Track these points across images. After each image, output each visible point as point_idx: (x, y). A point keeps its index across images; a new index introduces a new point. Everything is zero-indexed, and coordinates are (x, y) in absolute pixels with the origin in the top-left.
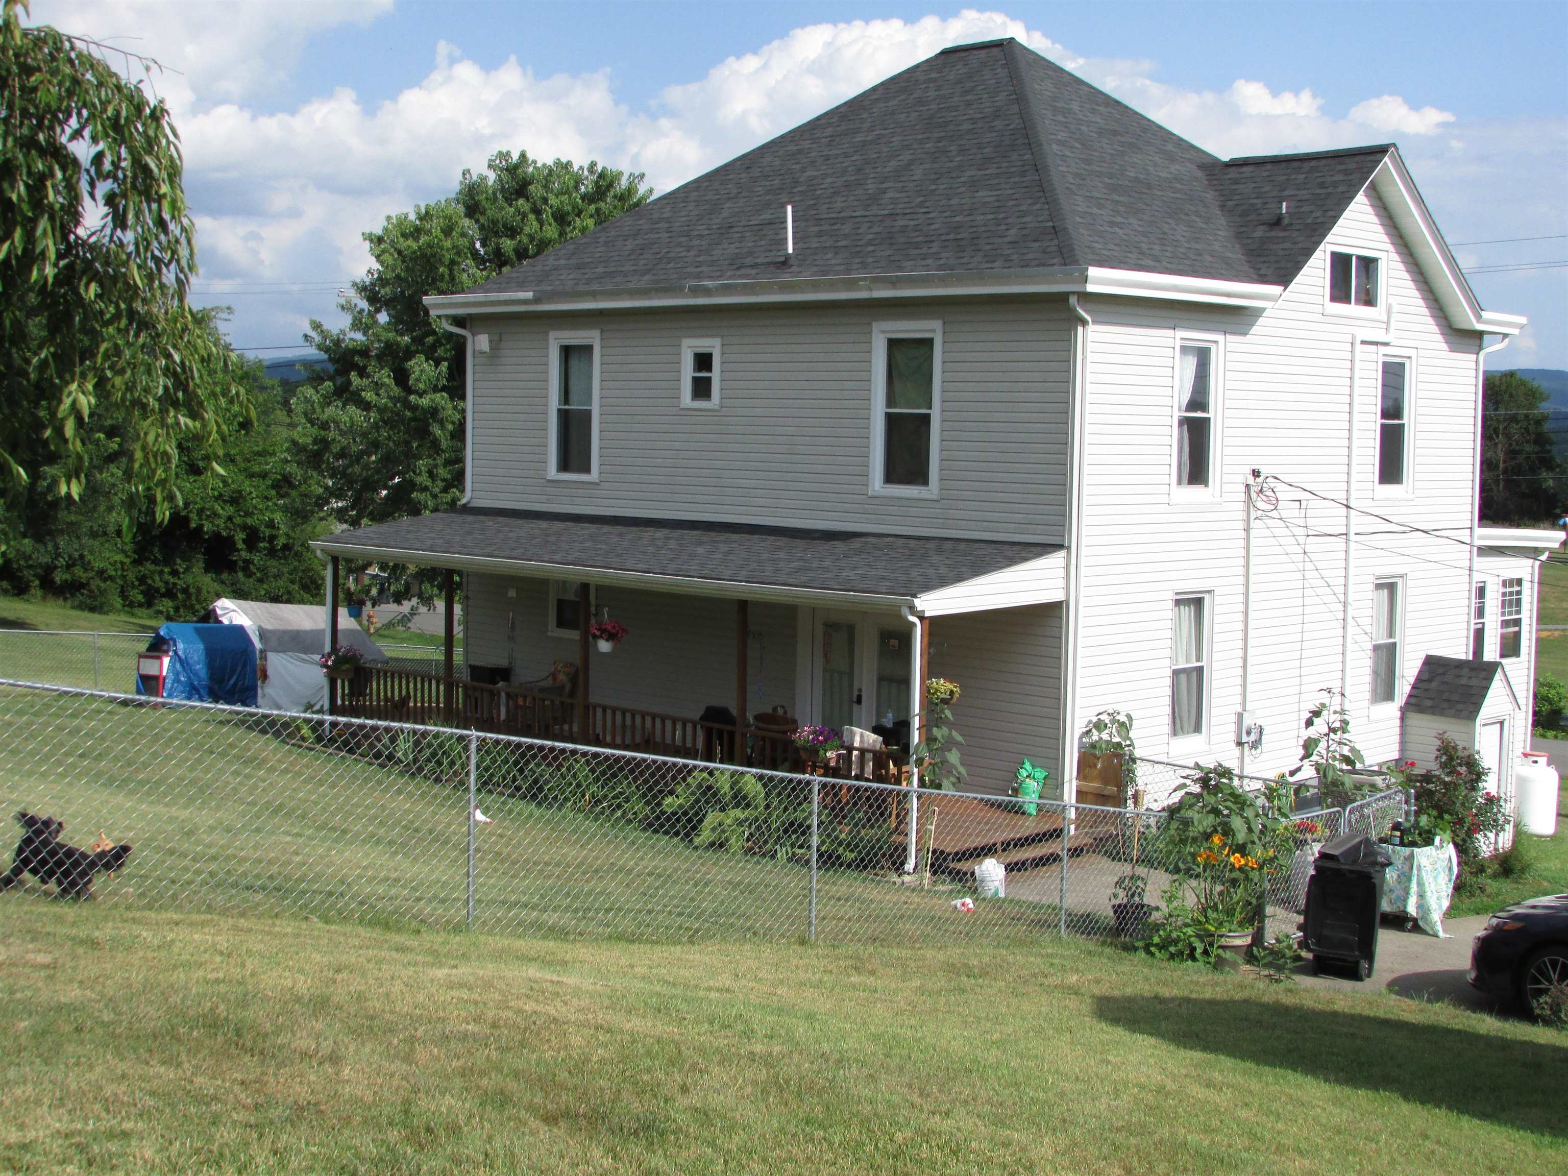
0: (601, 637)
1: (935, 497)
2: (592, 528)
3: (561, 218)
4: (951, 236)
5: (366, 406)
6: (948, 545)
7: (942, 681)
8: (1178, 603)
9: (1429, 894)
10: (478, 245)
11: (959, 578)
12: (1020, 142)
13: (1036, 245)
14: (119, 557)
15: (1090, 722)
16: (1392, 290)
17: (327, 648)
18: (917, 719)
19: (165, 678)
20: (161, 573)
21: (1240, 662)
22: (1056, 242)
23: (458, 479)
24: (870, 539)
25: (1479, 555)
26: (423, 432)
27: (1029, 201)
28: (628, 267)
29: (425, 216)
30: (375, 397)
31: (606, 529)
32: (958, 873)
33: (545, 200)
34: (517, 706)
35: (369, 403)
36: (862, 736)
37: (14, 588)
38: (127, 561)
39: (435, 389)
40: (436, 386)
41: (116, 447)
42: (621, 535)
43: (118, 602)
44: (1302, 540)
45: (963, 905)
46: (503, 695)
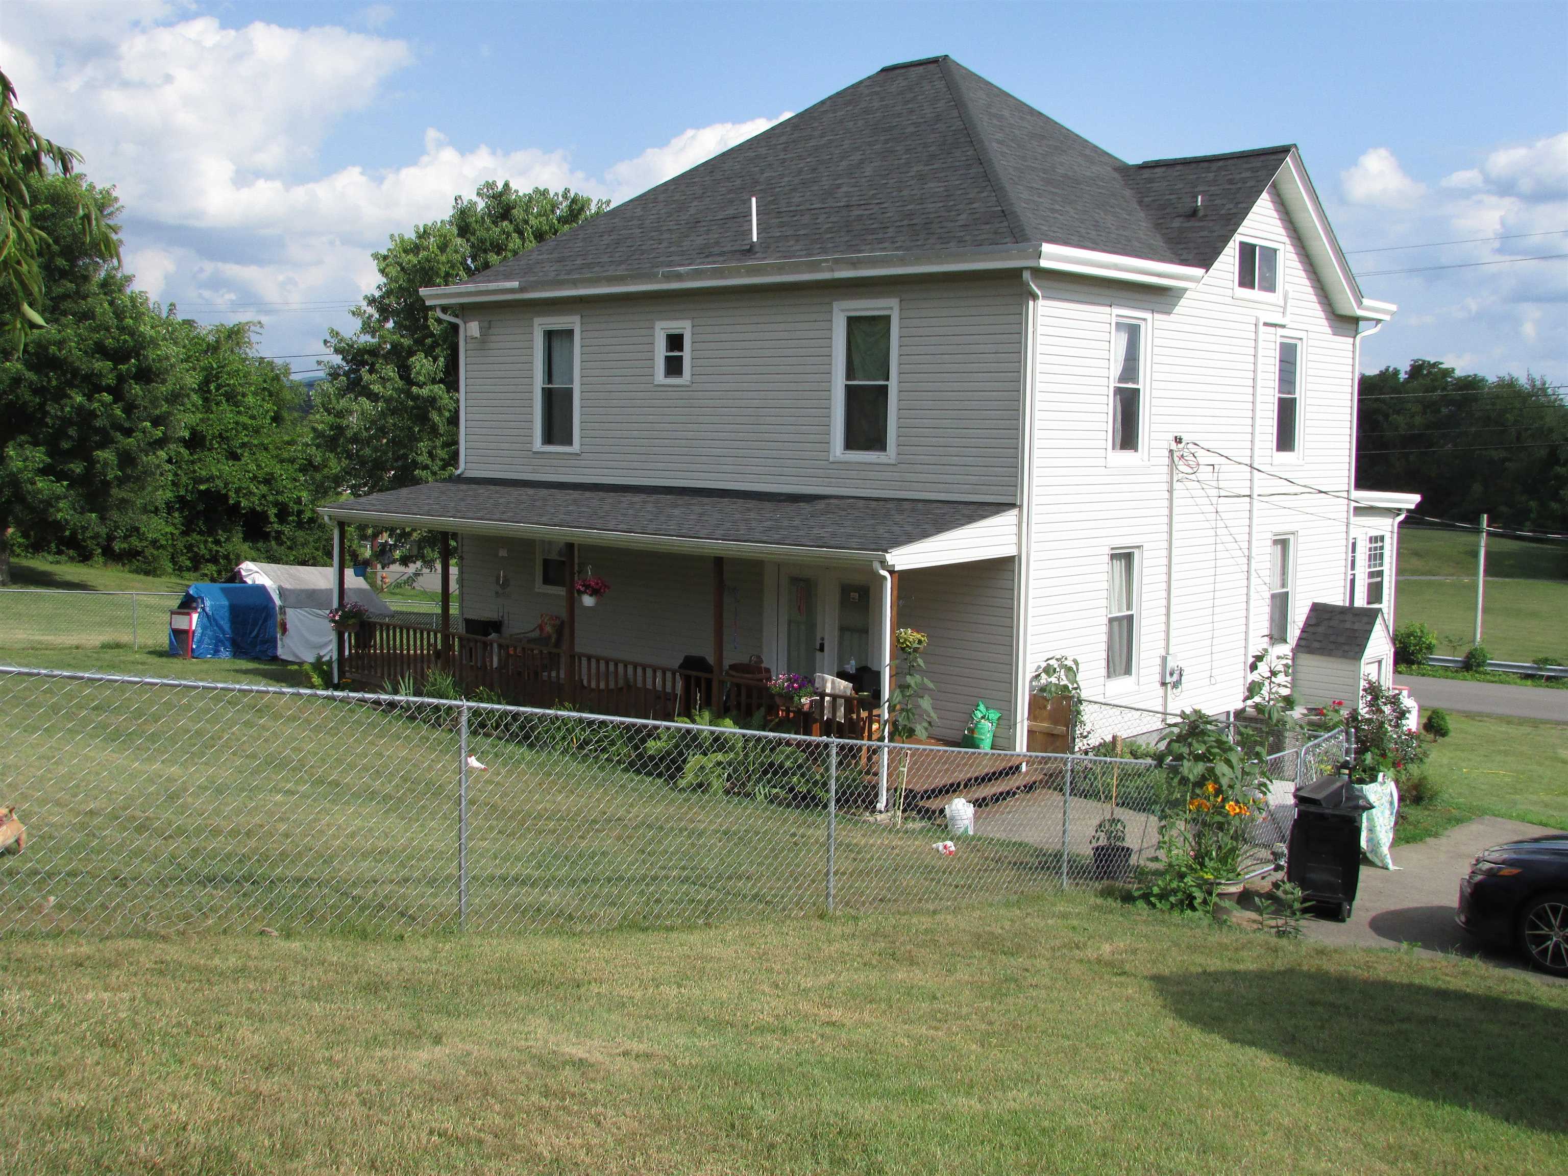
0: (585, 592)
1: (893, 462)
2: (576, 494)
3: (540, 236)
4: (905, 222)
5: (373, 397)
6: (906, 505)
7: (909, 631)
8: (1113, 557)
9: (1378, 828)
10: (469, 261)
11: (925, 535)
12: (962, 140)
13: (988, 227)
14: (169, 529)
15: (1039, 667)
16: (1288, 278)
17: (335, 604)
18: (888, 669)
19: (194, 632)
20: (206, 542)
21: (1164, 611)
22: (1006, 224)
23: (454, 459)
24: (832, 501)
25: (1355, 514)
26: (422, 418)
27: (976, 190)
28: (605, 259)
29: (424, 235)
30: (382, 389)
31: (588, 494)
32: (927, 811)
33: (526, 222)
34: (508, 655)
35: (376, 395)
36: (833, 682)
37: (79, 555)
38: (176, 532)
39: (434, 381)
40: (434, 379)
41: (161, 435)
42: (602, 499)
43: (169, 566)
44: (1214, 500)
45: (945, 847)
46: (495, 646)
